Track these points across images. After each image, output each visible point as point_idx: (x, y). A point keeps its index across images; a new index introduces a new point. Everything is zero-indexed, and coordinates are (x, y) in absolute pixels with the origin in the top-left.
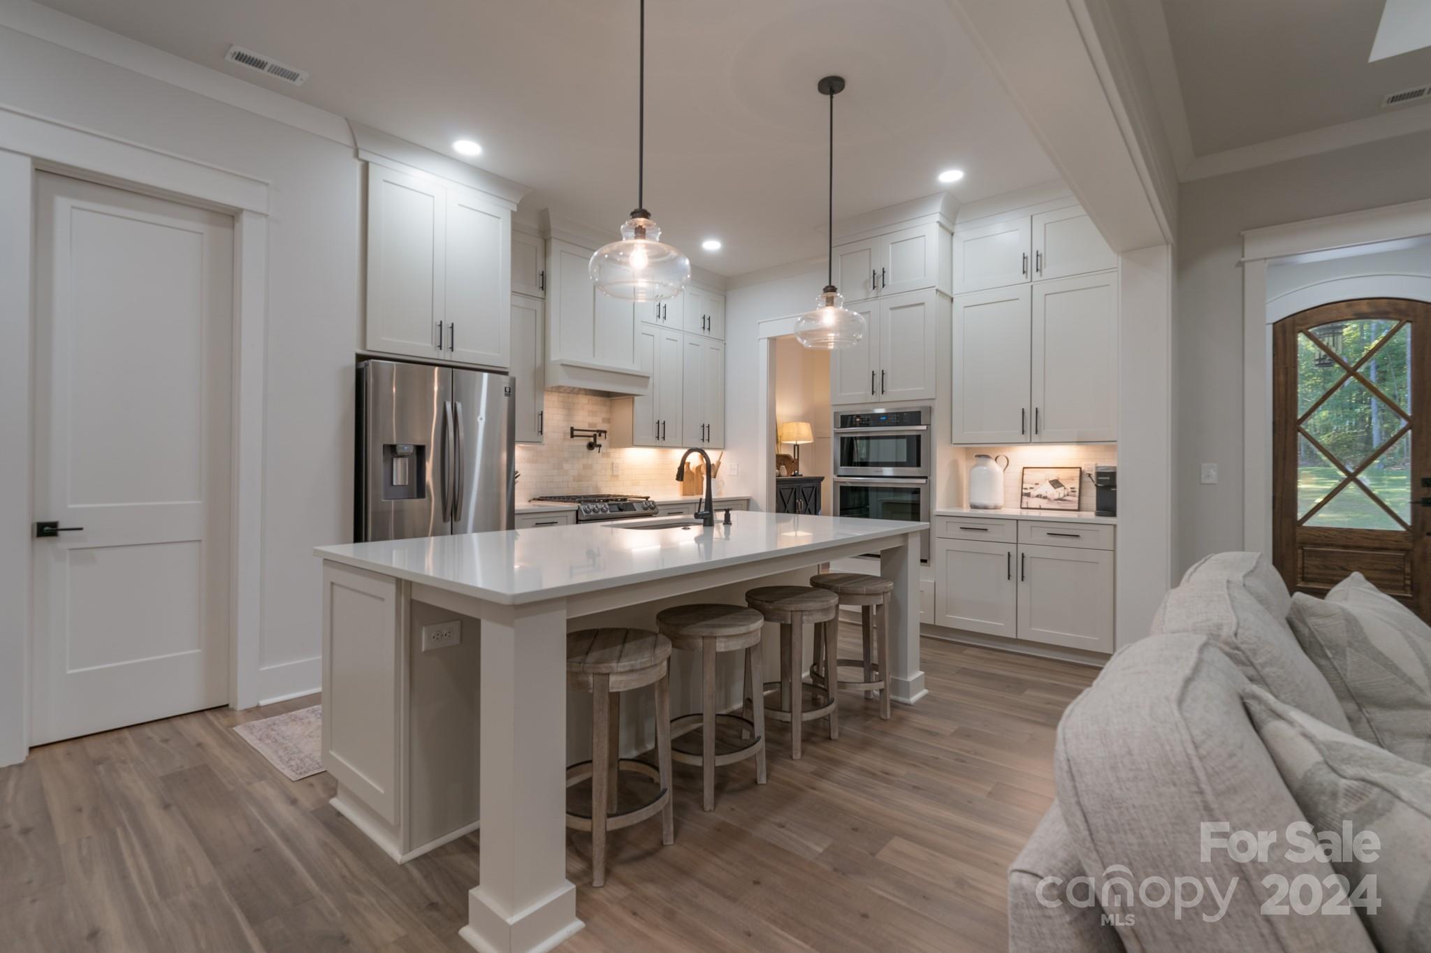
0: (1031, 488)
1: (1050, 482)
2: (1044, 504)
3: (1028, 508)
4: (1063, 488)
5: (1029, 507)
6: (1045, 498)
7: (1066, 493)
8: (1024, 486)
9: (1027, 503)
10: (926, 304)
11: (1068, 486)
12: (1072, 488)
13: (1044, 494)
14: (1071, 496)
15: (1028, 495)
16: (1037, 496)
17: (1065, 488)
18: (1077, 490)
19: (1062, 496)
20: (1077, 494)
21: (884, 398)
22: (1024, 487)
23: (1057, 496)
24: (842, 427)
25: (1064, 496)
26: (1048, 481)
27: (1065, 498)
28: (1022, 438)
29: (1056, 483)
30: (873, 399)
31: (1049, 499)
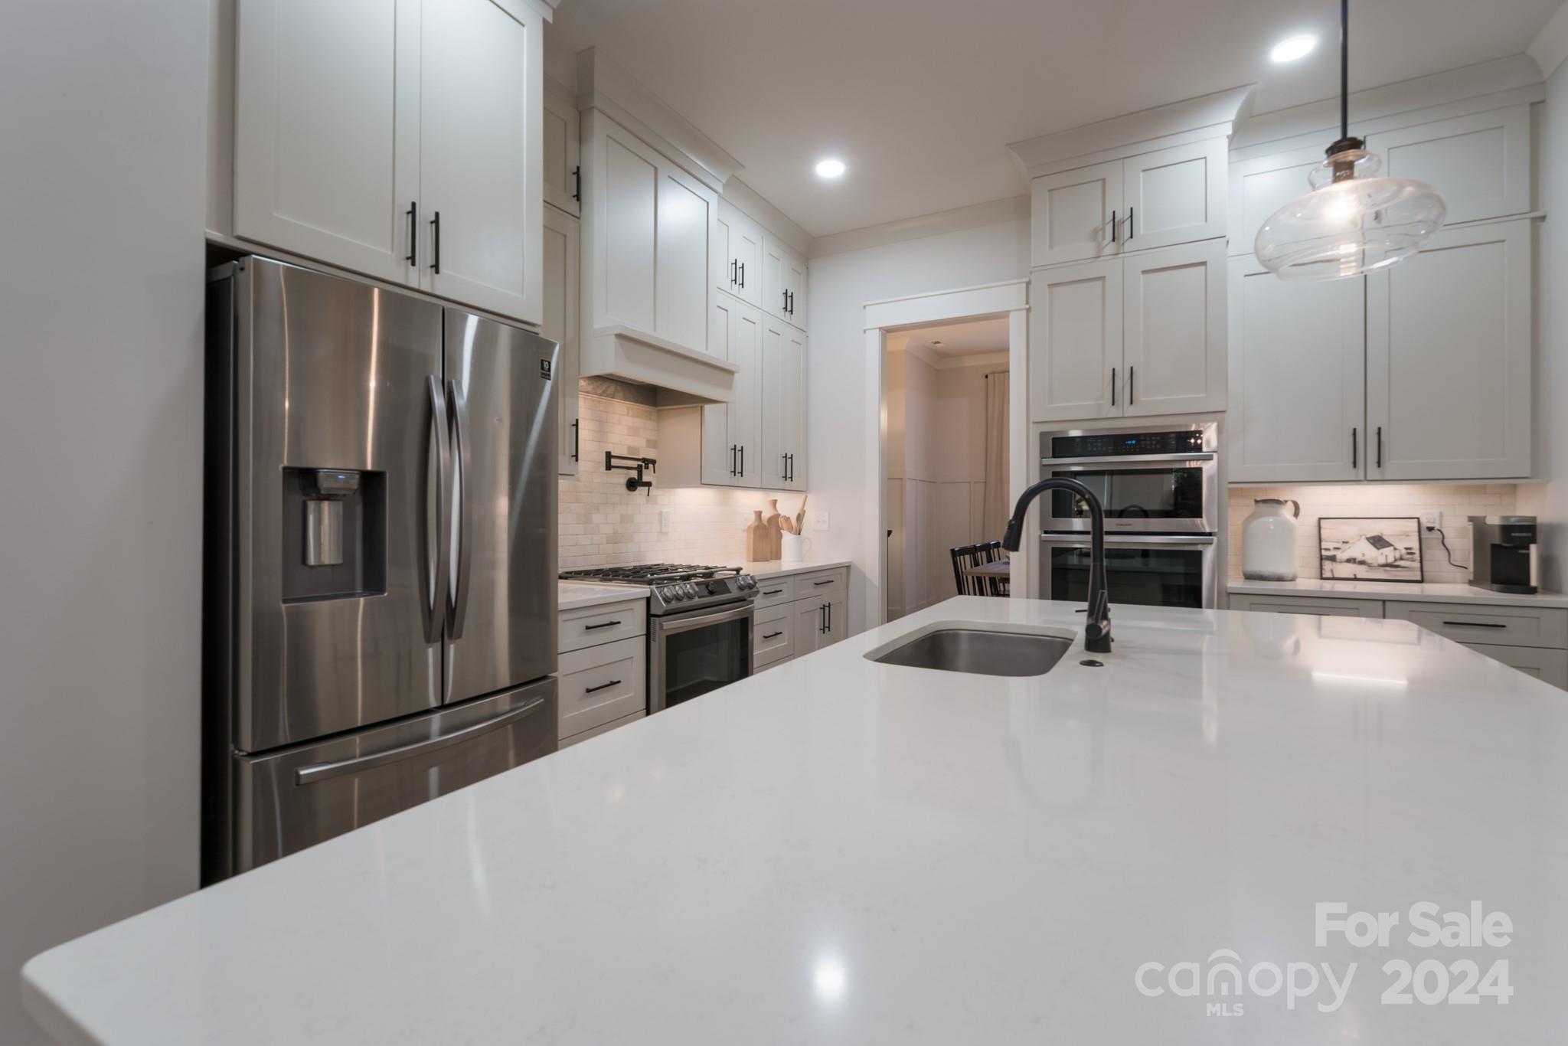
0: (1336, 549)
1: (1368, 539)
2: (1361, 571)
3: (1334, 579)
4: (1392, 548)
5: (1336, 576)
6: (1362, 563)
7: (1398, 556)
8: (1324, 545)
9: (1332, 571)
10: (1208, 264)
11: (1401, 546)
12: (1406, 549)
13: (1360, 558)
14: (1407, 560)
15: (1333, 559)
16: (1349, 561)
17: (1395, 549)
18: (1417, 551)
19: (1390, 560)
20: (1417, 556)
21: (1131, 411)
22: (1323, 547)
23: (1382, 561)
24: (1054, 457)
25: (1396, 560)
26: (1364, 537)
27: (1396, 564)
28: (1351, 474)
29: (1378, 542)
30: (1114, 412)
31: (1369, 565)
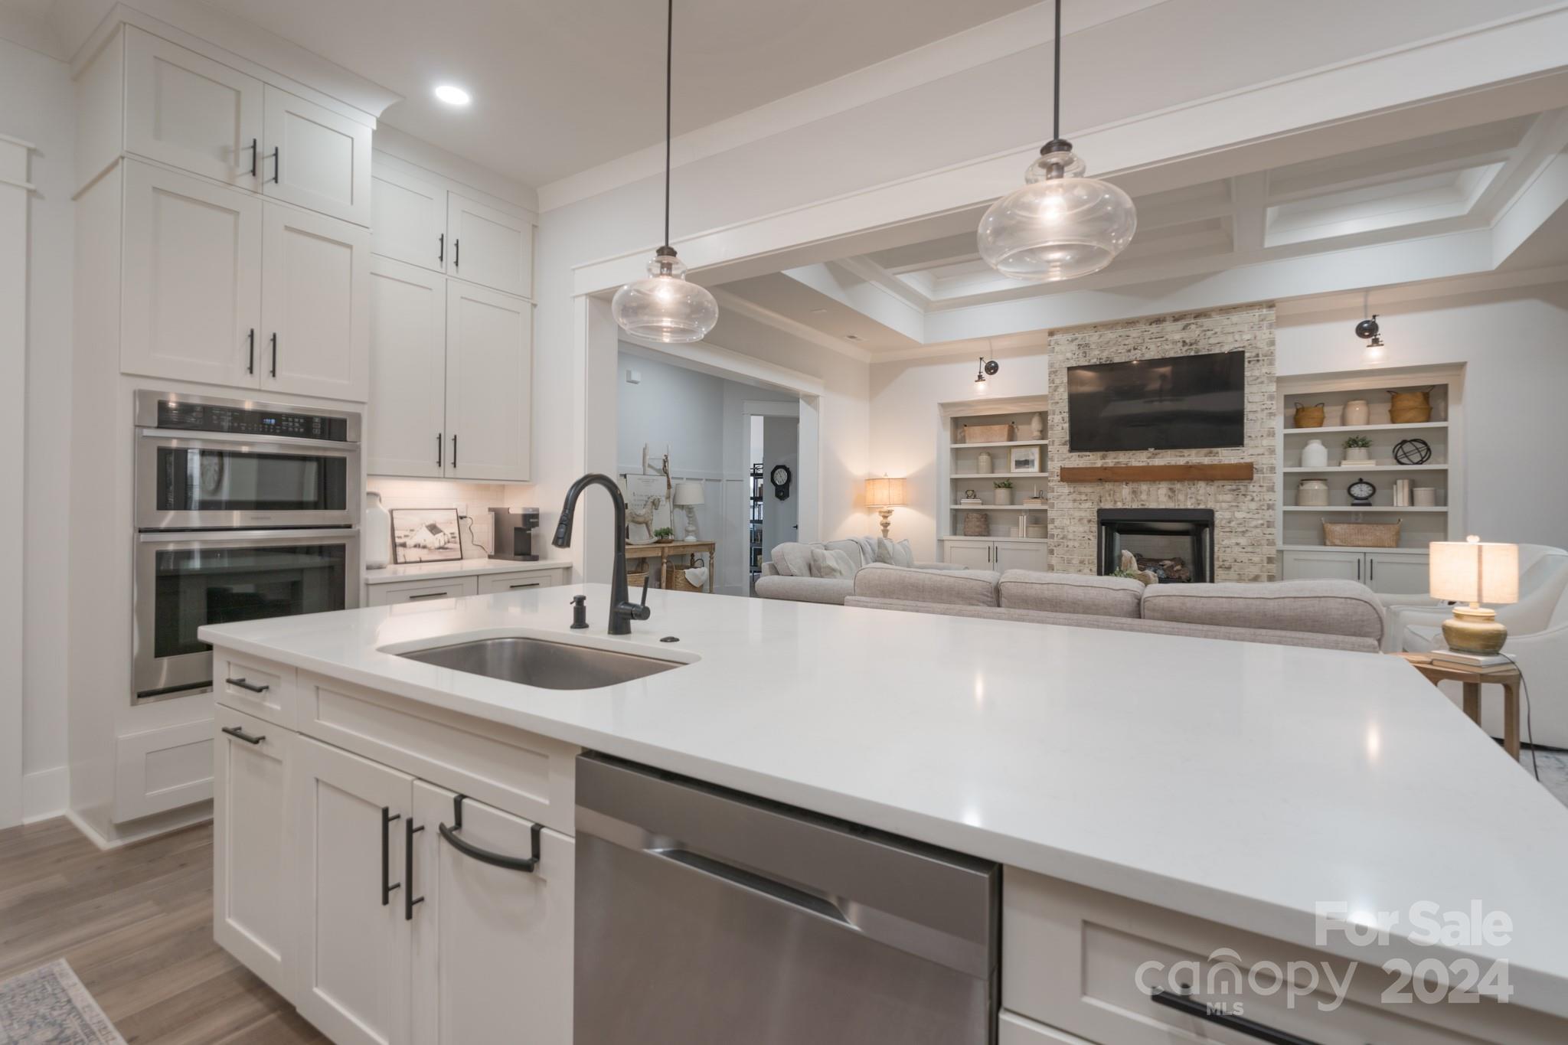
0: (406, 536)
1: (427, 527)
2: (424, 555)
3: (406, 563)
4: (442, 534)
5: (408, 560)
6: (424, 547)
7: (446, 540)
8: (397, 533)
9: (404, 556)
11: (448, 531)
12: (452, 534)
13: (422, 543)
14: (452, 542)
15: (404, 545)
16: (415, 546)
17: (444, 534)
18: (457, 535)
19: (442, 544)
20: (458, 539)
22: (396, 535)
23: (437, 545)
24: (159, 427)
25: (445, 543)
26: (424, 525)
27: (446, 546)
28: (438, 471)
29: (434, 529)
31: (430, 549)
